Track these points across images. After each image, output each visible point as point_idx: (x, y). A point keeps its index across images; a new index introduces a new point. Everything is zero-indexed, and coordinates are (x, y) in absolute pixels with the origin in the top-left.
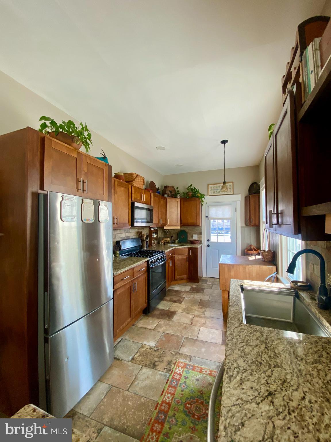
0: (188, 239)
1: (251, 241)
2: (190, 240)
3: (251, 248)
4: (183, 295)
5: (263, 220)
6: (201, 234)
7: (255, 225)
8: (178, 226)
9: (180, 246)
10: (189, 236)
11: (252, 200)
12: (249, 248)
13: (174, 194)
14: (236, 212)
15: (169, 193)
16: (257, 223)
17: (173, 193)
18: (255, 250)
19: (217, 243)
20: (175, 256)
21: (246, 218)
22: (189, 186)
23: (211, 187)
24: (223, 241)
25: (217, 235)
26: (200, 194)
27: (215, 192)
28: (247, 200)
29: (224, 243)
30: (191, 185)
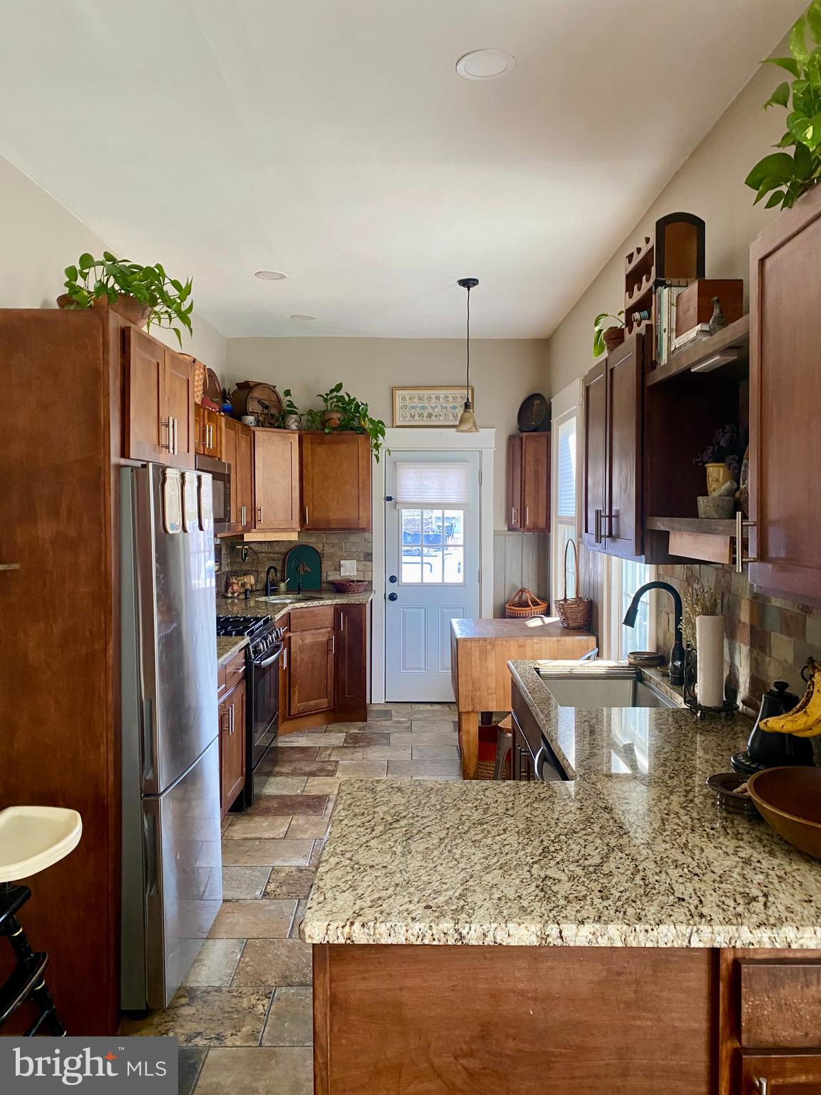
0: (324, 575)
1: (522, 576)
2: (330, 578)
3: (524, 598)
4: (330, 755)
5: (559, 514)
6: (368, 556)
7: (534, 528)
8: (293, 530)
9: (299, 600)
10: (326, 565)
11: (530, 449)
12: (517, 599)
13: (276, 417)
14: (481, 484)
15: (259, 409)
16: (542, 524)
17: (273, 411)
18: (535, 603)
19: (422, 587)
20: (291, 634)
21: (509, 505)
22: (332, 391)
23: (403, 398)
24: (440, 581)
25: (422, 563)
26: (371, 421)
27: (416, 417)
28: (515, 445)
29: (443, 586)
30: (339, 387)
